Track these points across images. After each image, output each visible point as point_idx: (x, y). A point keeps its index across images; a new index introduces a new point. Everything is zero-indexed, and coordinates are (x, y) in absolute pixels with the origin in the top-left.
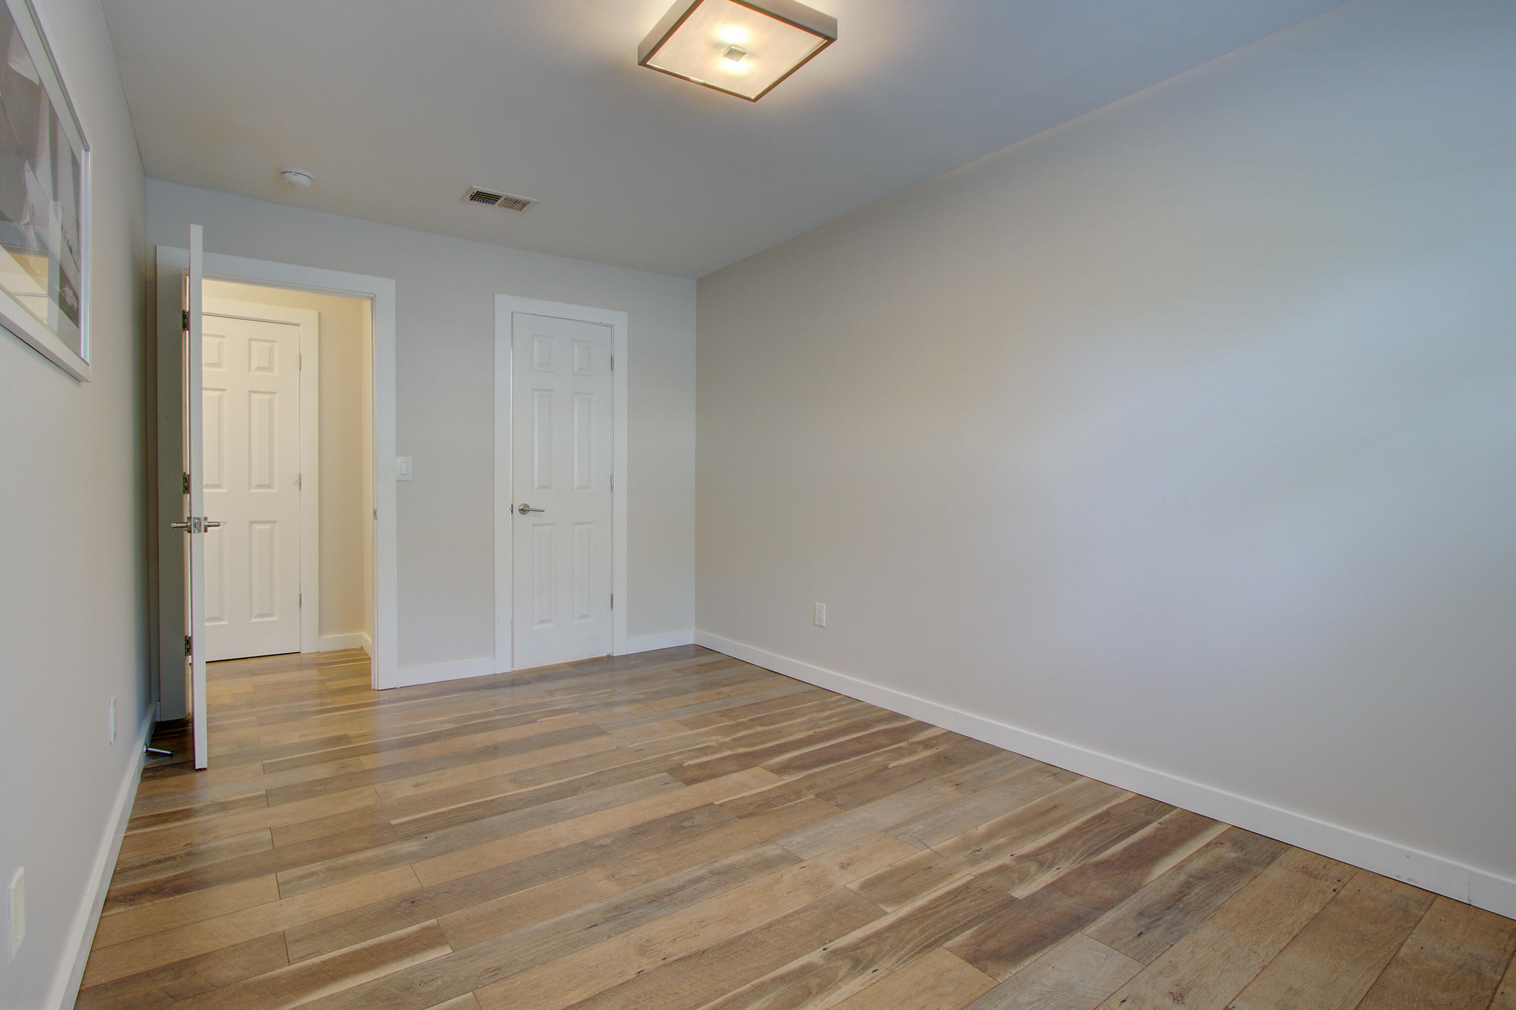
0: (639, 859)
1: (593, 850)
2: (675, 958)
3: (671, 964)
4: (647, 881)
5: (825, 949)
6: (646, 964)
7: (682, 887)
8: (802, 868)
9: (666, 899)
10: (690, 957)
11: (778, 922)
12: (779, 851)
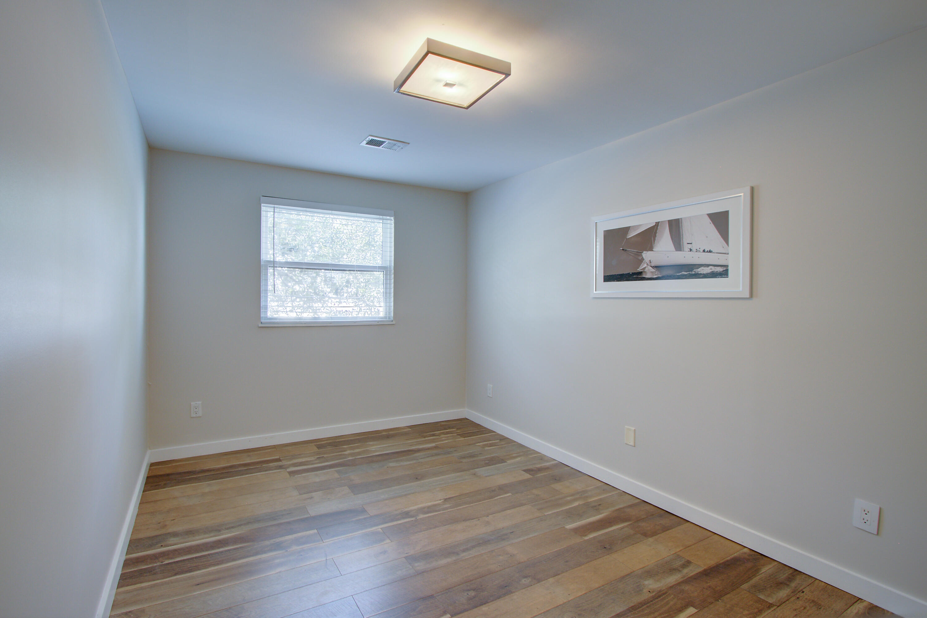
0: (499, 566)
1: (530, 574)
2: (474, 520)
3: (476, 518)
4: (492, 551)
5: (416, 518)
6: (486, 519)
7: (473, 547)
8: (408, 553)
9: (481, 542)
10: (469, 520)
11: (431, 529)
12: (416, 564)
